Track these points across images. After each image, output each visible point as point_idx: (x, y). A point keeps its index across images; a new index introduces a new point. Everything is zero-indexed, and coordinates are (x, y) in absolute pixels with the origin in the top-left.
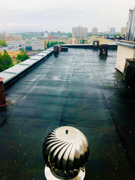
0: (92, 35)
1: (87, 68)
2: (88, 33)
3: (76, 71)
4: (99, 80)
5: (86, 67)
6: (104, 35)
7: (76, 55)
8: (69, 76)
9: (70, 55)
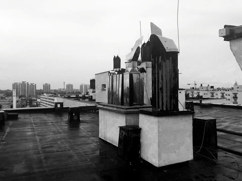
0: (43, 93)
1: (62, 143)
2: (37, 91)
3: (47, 150)
4: (89, 160)
5: (59, 142)
6: (59, 93)
7: (35, 124)
8: (40, 162)
9: (24, 124)
